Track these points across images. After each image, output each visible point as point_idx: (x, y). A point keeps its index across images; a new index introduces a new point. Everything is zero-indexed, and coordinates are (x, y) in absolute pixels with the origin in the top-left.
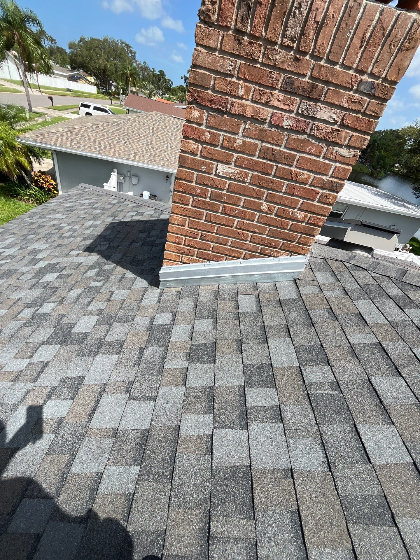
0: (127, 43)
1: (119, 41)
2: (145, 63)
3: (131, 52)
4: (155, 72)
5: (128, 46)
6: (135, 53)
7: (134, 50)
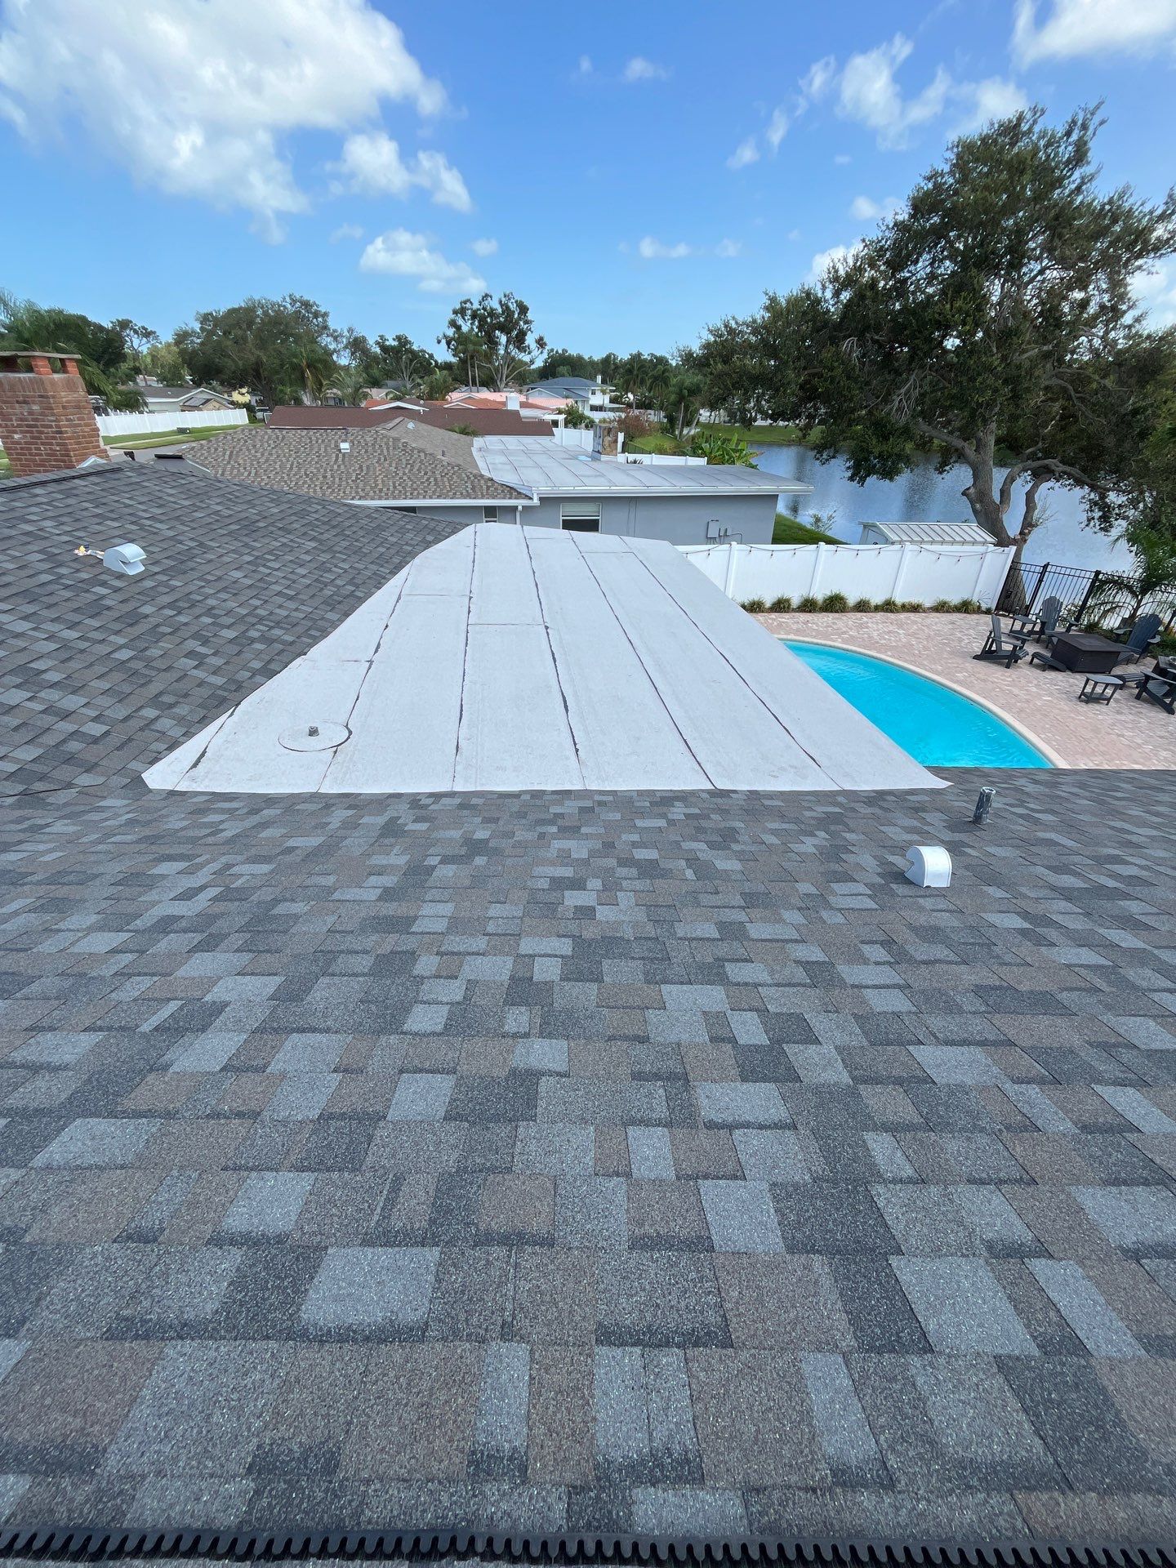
0: (305, 298)
1: (288, 299)
2: (350, 330)
3: (316, 315)
4: (387, 343)
5: (306, 305)
6: (325, 315)
7: (322, 310)
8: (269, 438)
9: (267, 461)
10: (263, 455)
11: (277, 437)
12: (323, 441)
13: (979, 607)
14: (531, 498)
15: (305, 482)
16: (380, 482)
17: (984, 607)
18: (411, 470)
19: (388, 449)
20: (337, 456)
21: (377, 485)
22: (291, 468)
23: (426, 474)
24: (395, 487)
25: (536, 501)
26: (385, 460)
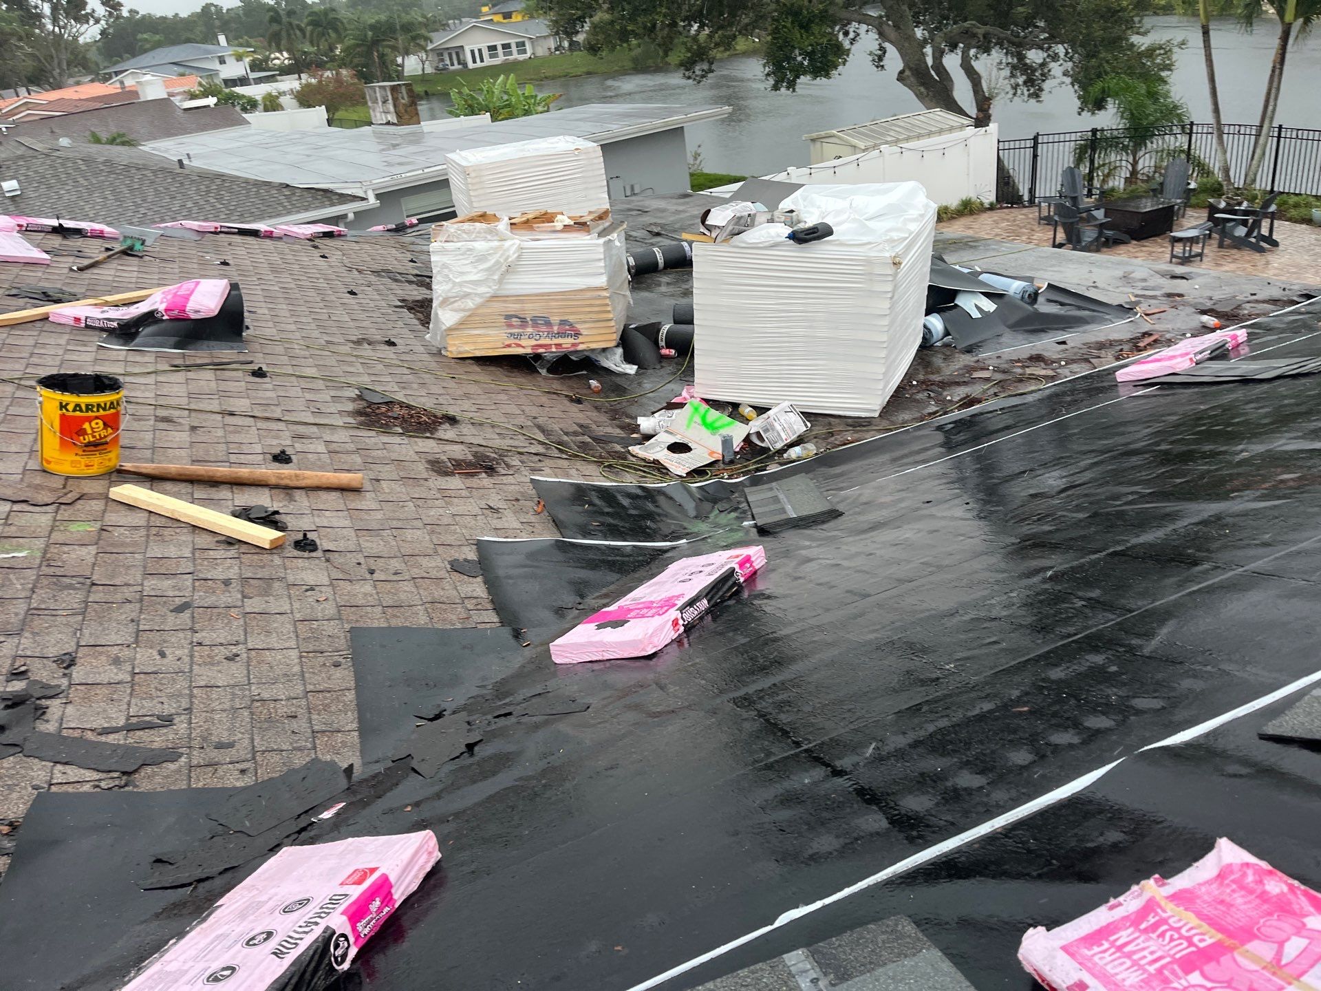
13: (982, 204)
14: (363, 199)
17: (986, 203)
25: (373, 201)
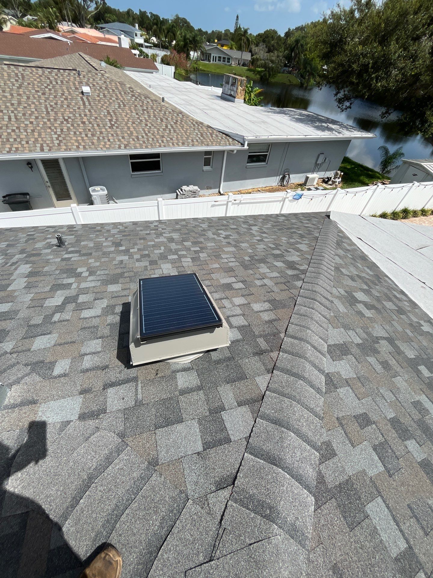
8: (9, 76)
9: (19, 103)
10: (12, 95)
11: (17, 75)
12: (62, 82)
14: (243, 144)
15: (68, 129)
16: (132, 129)
18: (149, 116)
19: (120, 93)
20: (82, 99)
21: (132, 133)
22: (48, 113)
23: (162, 120)
24: (146, 134)
25: (246, 146)
26: (125, 106)
